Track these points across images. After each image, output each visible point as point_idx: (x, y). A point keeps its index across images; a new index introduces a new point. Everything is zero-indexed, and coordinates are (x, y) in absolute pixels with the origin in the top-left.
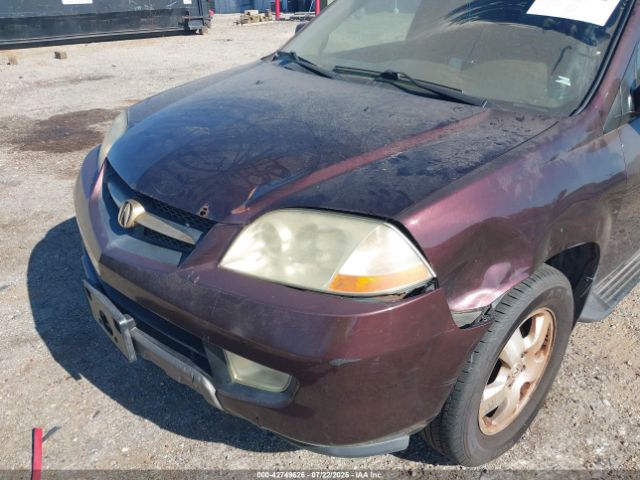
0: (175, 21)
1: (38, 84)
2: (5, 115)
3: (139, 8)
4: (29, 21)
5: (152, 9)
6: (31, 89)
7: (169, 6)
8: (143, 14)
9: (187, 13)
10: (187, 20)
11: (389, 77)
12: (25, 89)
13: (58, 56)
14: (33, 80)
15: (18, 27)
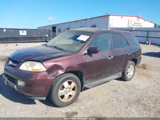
0: (44, 39)
1: (10, 50)
2: (1, 55)
3: (36, 36)
4: (12, 38)
5: (39, 37)
6: (8, 51)
7: (43, 36)
8: (37, 37)
9: (47, 38)
10: (46, 39)
11: (56, 47)
12: (7, 51)
13: (16, 45)
14: (9, 49)
15: (10, 39)
